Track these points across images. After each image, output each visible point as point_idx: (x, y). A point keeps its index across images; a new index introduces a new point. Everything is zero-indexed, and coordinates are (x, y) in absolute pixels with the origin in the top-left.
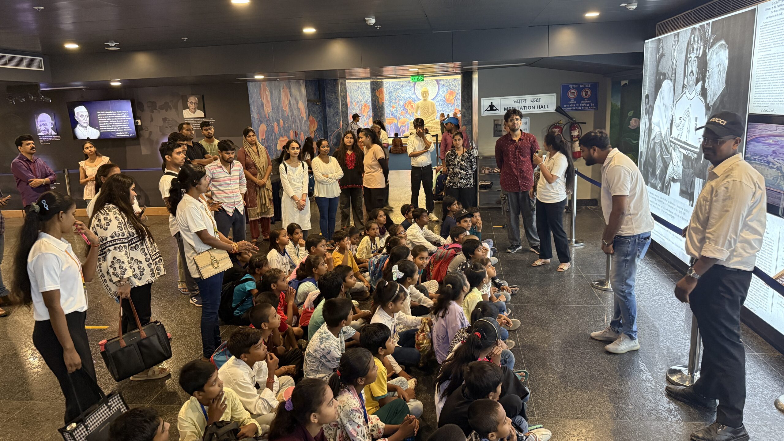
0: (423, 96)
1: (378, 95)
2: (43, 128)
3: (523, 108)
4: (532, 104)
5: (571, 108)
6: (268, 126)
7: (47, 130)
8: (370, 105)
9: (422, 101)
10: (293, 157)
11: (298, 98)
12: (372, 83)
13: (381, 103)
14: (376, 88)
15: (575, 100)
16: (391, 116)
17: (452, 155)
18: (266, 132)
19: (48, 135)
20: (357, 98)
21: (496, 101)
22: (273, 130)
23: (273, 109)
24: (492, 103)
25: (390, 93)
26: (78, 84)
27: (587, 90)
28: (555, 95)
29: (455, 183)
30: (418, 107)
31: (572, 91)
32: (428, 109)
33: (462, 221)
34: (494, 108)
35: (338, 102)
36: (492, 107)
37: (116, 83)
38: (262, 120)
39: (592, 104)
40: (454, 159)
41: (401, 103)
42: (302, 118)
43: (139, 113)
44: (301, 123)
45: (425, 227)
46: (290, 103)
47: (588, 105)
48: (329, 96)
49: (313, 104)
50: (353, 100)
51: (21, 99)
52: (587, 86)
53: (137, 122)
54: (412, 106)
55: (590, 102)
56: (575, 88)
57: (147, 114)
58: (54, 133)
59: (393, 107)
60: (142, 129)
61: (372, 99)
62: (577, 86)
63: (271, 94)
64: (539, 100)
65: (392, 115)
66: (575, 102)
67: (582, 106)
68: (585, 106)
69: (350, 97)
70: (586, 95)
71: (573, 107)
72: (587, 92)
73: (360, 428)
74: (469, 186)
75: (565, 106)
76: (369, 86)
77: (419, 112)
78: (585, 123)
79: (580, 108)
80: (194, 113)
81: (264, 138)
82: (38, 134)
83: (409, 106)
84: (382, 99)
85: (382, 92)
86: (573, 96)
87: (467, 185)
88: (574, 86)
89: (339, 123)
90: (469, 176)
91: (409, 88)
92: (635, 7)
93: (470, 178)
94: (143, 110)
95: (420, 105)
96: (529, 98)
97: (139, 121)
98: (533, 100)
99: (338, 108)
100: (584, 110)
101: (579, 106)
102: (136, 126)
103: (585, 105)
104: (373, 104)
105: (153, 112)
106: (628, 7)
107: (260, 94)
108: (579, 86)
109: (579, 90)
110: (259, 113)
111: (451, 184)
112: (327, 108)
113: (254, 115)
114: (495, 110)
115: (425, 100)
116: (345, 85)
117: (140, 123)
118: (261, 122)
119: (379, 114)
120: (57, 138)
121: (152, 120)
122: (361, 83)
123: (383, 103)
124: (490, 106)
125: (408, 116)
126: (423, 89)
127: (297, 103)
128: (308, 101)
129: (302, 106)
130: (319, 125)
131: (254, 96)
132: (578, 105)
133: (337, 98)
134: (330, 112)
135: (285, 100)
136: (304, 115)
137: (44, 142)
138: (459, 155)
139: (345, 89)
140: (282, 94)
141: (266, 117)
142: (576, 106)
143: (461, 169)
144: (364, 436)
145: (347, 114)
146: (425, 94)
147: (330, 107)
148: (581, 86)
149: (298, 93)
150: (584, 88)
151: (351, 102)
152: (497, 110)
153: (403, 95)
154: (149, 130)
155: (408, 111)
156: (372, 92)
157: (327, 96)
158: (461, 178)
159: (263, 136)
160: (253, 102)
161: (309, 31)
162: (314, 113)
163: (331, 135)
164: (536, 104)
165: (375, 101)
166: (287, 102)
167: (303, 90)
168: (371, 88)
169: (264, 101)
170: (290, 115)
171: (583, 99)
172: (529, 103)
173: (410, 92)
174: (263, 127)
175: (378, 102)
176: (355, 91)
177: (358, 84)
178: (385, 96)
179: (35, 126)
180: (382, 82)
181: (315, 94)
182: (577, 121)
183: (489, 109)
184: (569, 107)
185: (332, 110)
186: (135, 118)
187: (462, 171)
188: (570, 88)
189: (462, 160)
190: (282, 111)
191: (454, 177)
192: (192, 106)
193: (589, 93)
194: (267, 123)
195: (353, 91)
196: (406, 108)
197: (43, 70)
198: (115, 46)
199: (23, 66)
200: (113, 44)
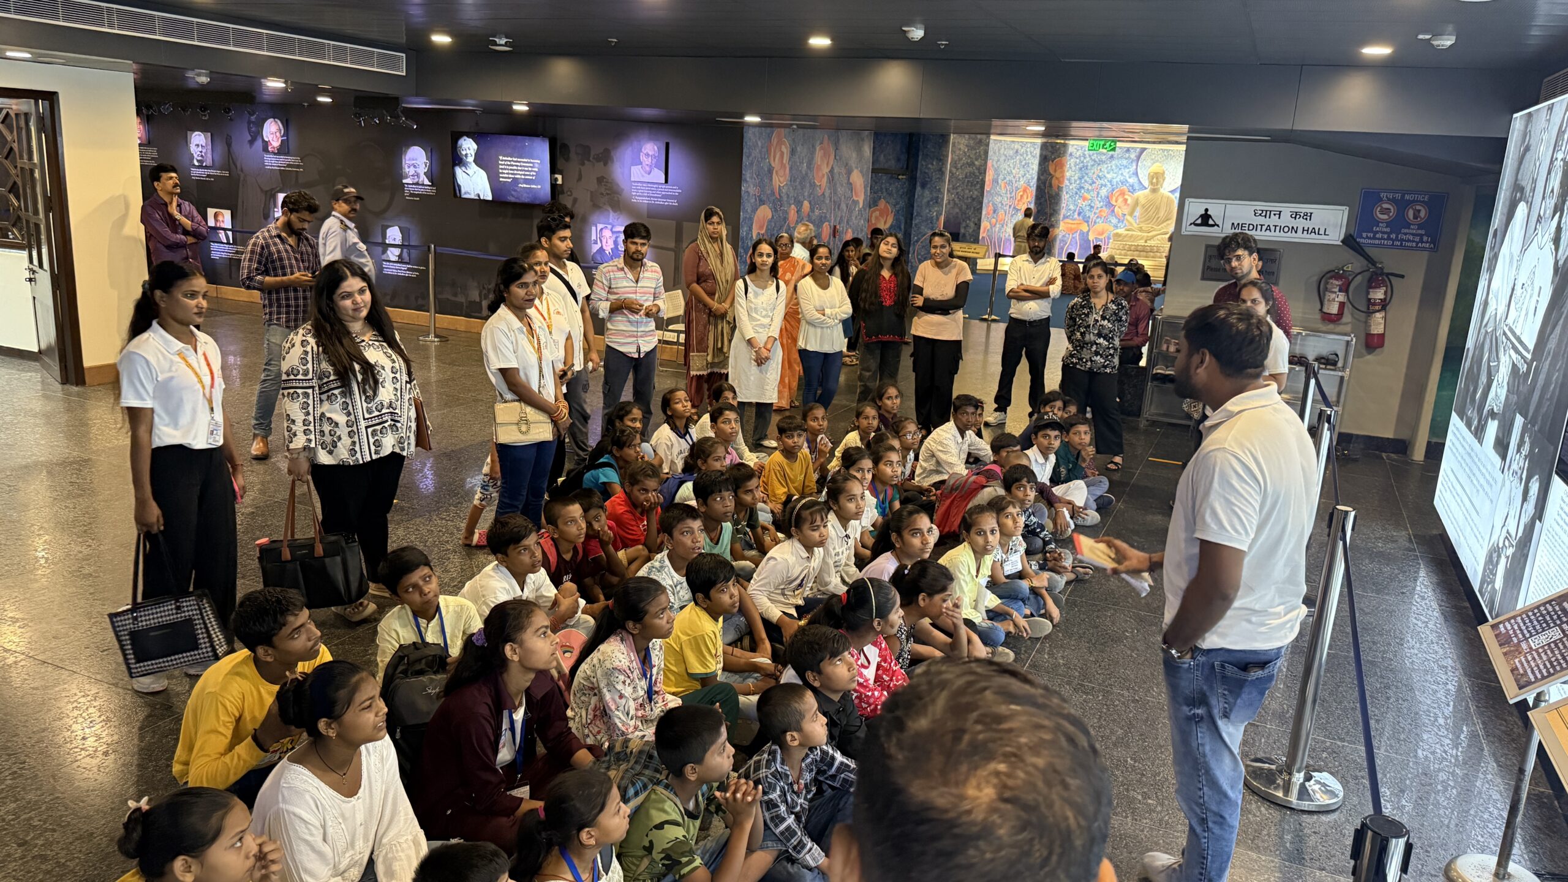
0: (1151, 183)
1: (1052, 172)
2: (412, 171)
3: (1273, 228)
4: (1293, 223)
5: (1377, 242)
6: (775, 210)
7: (418, 175)
8: (1033, 189)
9: (1147, 191)
10: (762, 271)
11: (853, 163)
12: (1044, 146)
13: (1055, 188)
14: (1051, 157)
15: (1388, 224)
16: (1076, 216)
17: (1083, 307)
18: (770, 221)
19: (417, 184)
20: (1010, 173)
21: (1216, 208)
22: (785, 219)
23: (793, 179)
24: (1207, 210)
25: (1084, 168)
26: (470, 103)
27: (1418, 207)
28: (1346, 209)
29: (1081, 359)
30: (1136, 203)
31: (1385, 206)
32: (1158, 209)
33: (1040, 434)
34: (1211, 222)
35: (941, 179)
36: (1205, 219)
37: (521, 108)
38: (764, 198)
39: (1425, 238)
40: (1087, 315)
41: (1104, 192)
42: (856, 203)
43: (561, 163)
44: (850, 211)
45: (970, 434)
46: (832, 171)
47: (1417, 239)
48: (925, 165)
49: (892, 178)
50: (1001, 177)
51: (373, 118)
52: (1420, 198)
53: (556, 179)
54: (1126, 200)
55: (1423, 232)
56: (1393, 201)
57: (573, 165)
58: (427, 182)
59: (1084, 199)
60: (563, 192)
61: (1039, 179)
62: (1398, 196)
63: (793, 152)
64: (1308, 216)
65: (1079, 214)
66: (1388, 230)
67: (1402, 240)
68: (1409, 241)
69: (996, 170)
70: (1415, 217)
71: (1382, 239)
72: (1419, 211)
74: (1108, 370)
75: (1364, 235)
76: (1038, 152)
77: (1137, 214)
78: (1402, 276)
79: (1399, 243)
80: (649, 173)
81: (763, 232)
82: (404, 181)
83: (1120, 200)
84: (1060, 180)
85: (1061, 166)
86: (1385, 217)
87: (1105, 367)
88: (1391, 196)
89: (938, 219)
90: (1112, 351)
91: (1125, 162)
92: (1449, 43)
93: (1112, 356)
94: (567, 159)
95: (1142, 201)
96: (1287, 209)
97: (559, 177)
98: (1295, 215)
99: (939, 190)
100: (1410, 248)
101: (1397, 239)
102: (554, 186)
103: (1411, 238)
104: (1039, 188)
105: (583, 164)
106: (1435, 43)
107: (768, 151)
108: (1403, 196)
109: (1402, 205)
110: (761, 185)
111: (1074, 360)
112: (918, 188)
113: (749, 188)
114: (1212, 226)
116: (988, 145)
117: (560, 182)
118: (762, 202)
119: (1048, 210)
120: (431, 191)
121: (580, 179)
122: (1024, 145)
123: (1060, 189)
124: (1202, 216)
125: (1114, 221)
127: (849, 173)
128: (874, 171)
129: (859, 180)
130: (896, 219)
131: (756, 153)
132: (1393, 236)
133: (941, 172)
134: (922, 195)
135: (823, 166)
136: (861, 197)
137: (412, 195)
138: (1099, 307)
139: (986, 153)
140: (819, 154)
141: (773, 193)
142: (1389, 238)
143: (1099, 335)
145: (981, 203)
146: (1157, 179)
147: (923, 186)
148: (1407, 197)
149: (854, 155)
150: (1414, 201)
151: (995, 181)
152: (1216, 225)
153: (1109, 176)
154: (575, 195)
155: (1116, 209)
156: (1040, 164)
157: (921, 163)
158: (1097, 353)
159: (761, 228)
160: (751, 164)
161: (820, 42)
162: (890, 194)
163: (917, 241)
164: (1300, 223)
165: (1044, 183)
166: (826, 170)
167: (867, 150)
168: (1041, 155)
169: (776, 164)
170: (827, 194)
171: (1408, 225)
172: (1286, 220)
173: (1125, 172)
174: (764, 213)
175: (1051, 186)
176: (1008, 158)
177: (1017, 146)
178: (1068, 174)
179: (401, 168)
180: (1065, 145)
181: (899, 160)
182: (1385, 271)
183: (1199, 221)
184: (1374, 238)
185: (927, 193)
186: (553, 170)
187: (1101, 340)
188: (1381, 200)
189: (1103, 318)
190: (813, 185)
191: (1082, 348)
192: (646, 161)
193: (1422, 214)
194: (774, 203)
195: (1003, 158)
196: (1113, 202)
197: (404, 74)
198: (506, 45)
199: (373, 66)
200: (503, 41)
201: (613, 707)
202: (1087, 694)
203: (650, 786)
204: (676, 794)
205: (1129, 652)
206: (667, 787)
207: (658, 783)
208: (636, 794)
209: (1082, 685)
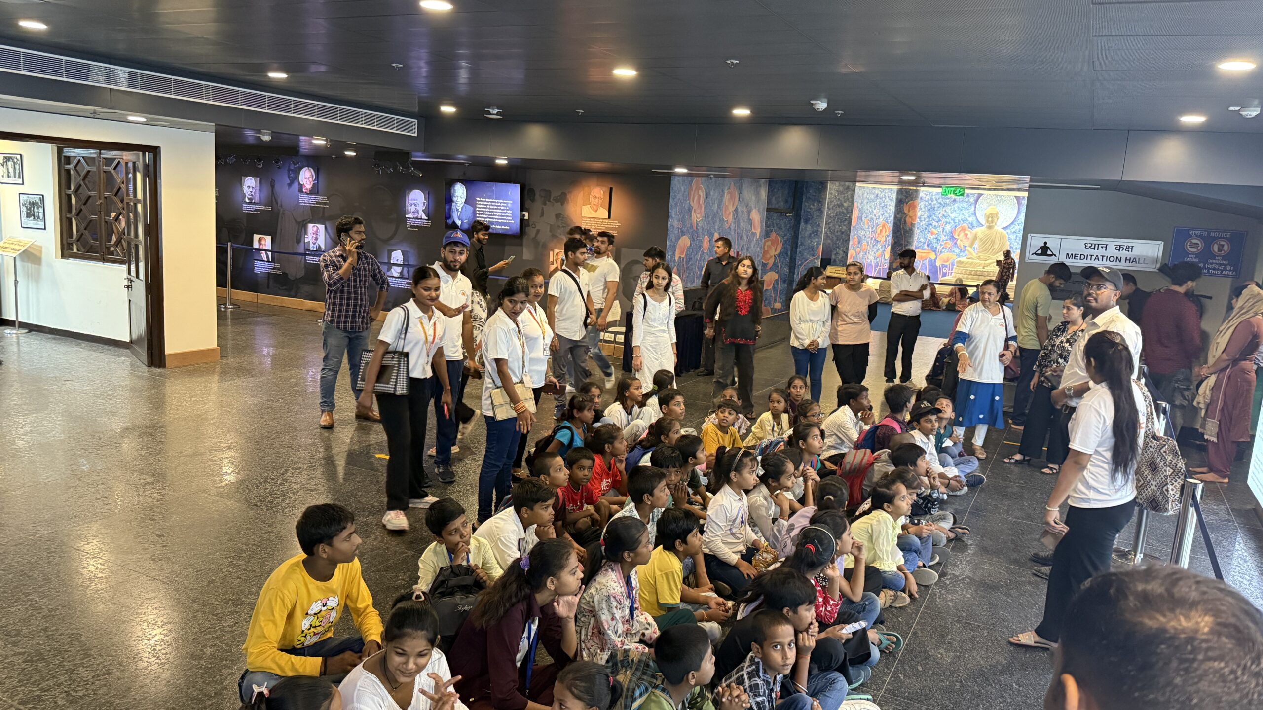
0: (988, 222)
1: (906, 212)
2: (413, 208)
3: (1100, 258)
4: (1116, 254)
6: (692, 239)
7: (418, 212)
8: (890, 226)
9: (984, 228)
11: (752, 204)
12: (900, 192)
13: (908, 224)
14: (905, 199)
15: (1198, 256)
16: (926, 247)
18: (689, 248)
19: (417, 218)
20: (871, 213)
21: (1053, 242)
22: (700, 247)
23: (706, 216)
24: (1045, 243)
25: (931, 210)
26: (461, 158)
27: (1222, 243)
28: (1162, 244)
30: (975, 237)
31: (1194, 241)
32: (993, 242)
33: (922, 420)
34: (1049, 252)
35: (821, 215)
36: (1045, 250)
37: (502, 162)
38: (684, 230)
39: (1228, 268)
41: (948, 228)
42: (754, 234)
43: (527, 204)
44: (750, 241)
46: (736, 210)
47: (1222, 268)
48: (808, 206)
49: (781, 215)
50: (864, 215)
51: (389, 168)
52: (1224, 235)
53: (524, 216)
54: (966, 235)
55: (1226, 262)
56: (1201, 237)
57: (537, 205)
58: (424, 217)
59: (932, 233)
60: (529, 226)
61: (895, 217)
62: (1205, 234)
63: (707, 195)
64: (1130, 248)
65: (928, 245)
67: (1209, 269)
68: (1214, 269)
69: (860, 210)
70: (1220, 250)
72: (1223, 246)
73: (614, 622)
76: (894, 196)
77: (976, 246)
78: (1210, 298)
80: (596, 211)
81: (683, 256)
82: (407, 216)
83: (962, 234)
84: (913, 218)
85: (914, 207)
86: (1194, 250)
88: (1198, 233)
89: (817, 247)
91: (965, 205)
92: (1254, 114)
94: (533, 200)
95: (980, 235)
96: (1112, 243)
97: (526, 214)
98: (1119, 248)
99: (819, 225)
100: (1216, 275)
102: (522, 220)
103: (1217, 267)
104: (895, 224)
105: (545, 204)
106: (1243, 113)
107: (689, 194)
108: (1209, 234)
109: (1208, 241)
110: (683, 220)
112: (802, 224)
113: (674, 222)
114: (1050, 256)
115: (990, 228)
116: (854, 191)
117: (526, 217)
118: (683, 234)
119: (903, 242)
120: (427, 224)
121: (542, 214)
122: (882, 190)
123: (912, 225)
124: (1041, 248)
125: (957, 251)
126: (990, 210)
127: (749, 212)
128: (768, 210)
129: (757, 217)
130: (785, 248)
131: (679, 196)
133: (820, 211)
134: (806, 229)
135: (729, 205)
136: (758, 230)
137: (412, 227)
139: (853, 196)
140: (727, 197)
141: (692, 226)
144: (616, 633)
145: (849, 236)
146: (992, 218)
147: (806, 222)
148: (1212, 234)
149: (754, 198)
150: (1218, 238)
151: (860, 218)
153: (953, 216)
154: (538, 228)
155: (958, 242)
156: (896, 206)
157: (806, 205)
159: (682, 253)
160: (676, 204)
161: (741, 112)
162: (780, 228)
163: (801, 265)
164: (1123, 254)
165: (900, 221)
166: (731, 209)
167: (764, 194)
168: (897, 199)
169: (694, 205)
170: (732, 228)
171: (1214, 257)
172: (1112, 251)
173: (966, 213)
174: (685, 241)
175: (905, 222)
176: (870, 201)
177: (877, 192)
178: (919, 214)
179: (405, 206)
180: (917, 191)
181: (786, 201)
183: (1040, 252)
185: (809, 227)
186: (522, 209)
188: (1190, 236)
190: (722, 221)
192: (594, 201)
193: (1226, 248)
194: (692, 235)
195: (866, 201)
196: (956, 236)
197: (416, 135)
198: (497, 114)
199: (393, 129)
200: (495, 111)
201: (606, 627)
202: (974, 631)
203: (650, 689)
204: (670, 696)
205: (1005, 598)
206: (663, 690)
207: (656, 687)
208: (641, 695)
209: (970, 624)
